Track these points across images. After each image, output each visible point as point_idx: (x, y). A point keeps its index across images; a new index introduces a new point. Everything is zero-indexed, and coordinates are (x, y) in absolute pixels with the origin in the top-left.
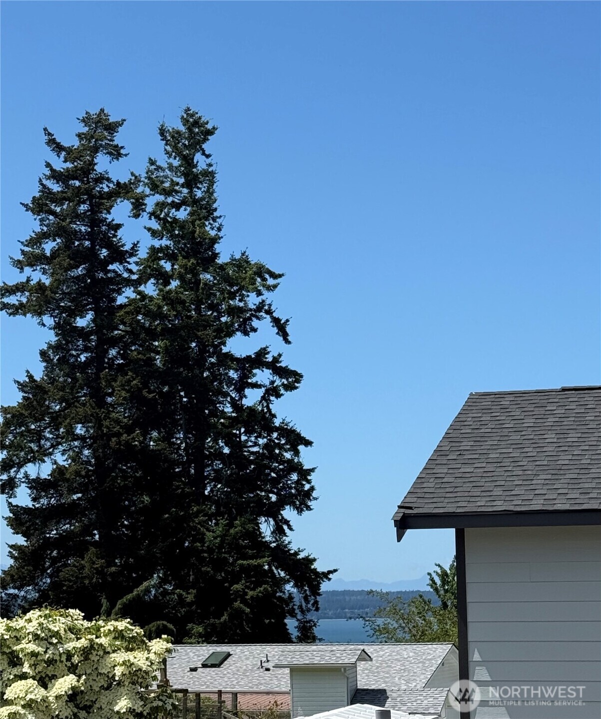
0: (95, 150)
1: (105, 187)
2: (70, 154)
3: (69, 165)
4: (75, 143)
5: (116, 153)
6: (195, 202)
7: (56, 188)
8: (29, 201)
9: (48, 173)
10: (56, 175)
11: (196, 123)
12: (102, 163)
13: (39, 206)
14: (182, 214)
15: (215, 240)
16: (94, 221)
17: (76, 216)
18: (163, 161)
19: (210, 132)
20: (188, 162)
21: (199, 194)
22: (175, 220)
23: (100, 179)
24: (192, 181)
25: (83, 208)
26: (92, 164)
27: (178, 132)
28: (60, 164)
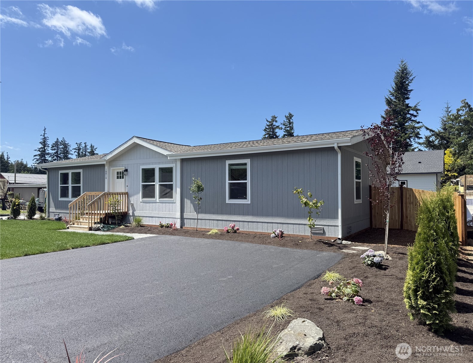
0: (273, 121)
1: (275, 127)
2: (270, 122)
3: (269, 124)
4: (271, 120)
5: (276, 121)
6: (290, 127)
7: (267, 127)
8: (264, 130)
9: (266, 125)
10: (268, 125)
11: (291, 115)
12: (274, 123)
13: (265, 130)
14: (289, 129)
15: (293, 133)
16: (273, 132)
17: (270, 131)
18: (286, 121)
19: (293, 116)
20: (289, 121)
21: (291, 126)
22: (288, 130)
23: (274, 126)
24: (290, 124)
25: (271, 130)
26: (273, 123)
27: (288, 116)
28: (268, 124)
